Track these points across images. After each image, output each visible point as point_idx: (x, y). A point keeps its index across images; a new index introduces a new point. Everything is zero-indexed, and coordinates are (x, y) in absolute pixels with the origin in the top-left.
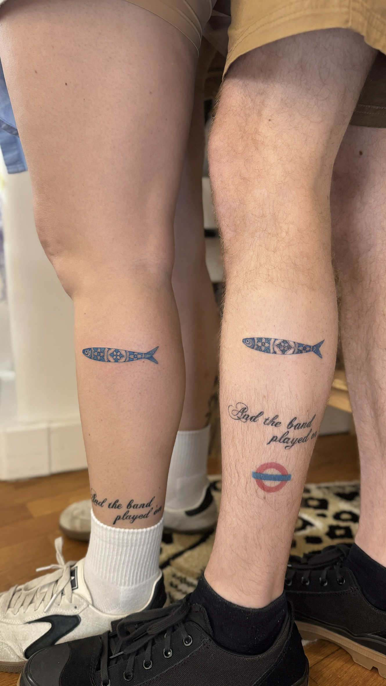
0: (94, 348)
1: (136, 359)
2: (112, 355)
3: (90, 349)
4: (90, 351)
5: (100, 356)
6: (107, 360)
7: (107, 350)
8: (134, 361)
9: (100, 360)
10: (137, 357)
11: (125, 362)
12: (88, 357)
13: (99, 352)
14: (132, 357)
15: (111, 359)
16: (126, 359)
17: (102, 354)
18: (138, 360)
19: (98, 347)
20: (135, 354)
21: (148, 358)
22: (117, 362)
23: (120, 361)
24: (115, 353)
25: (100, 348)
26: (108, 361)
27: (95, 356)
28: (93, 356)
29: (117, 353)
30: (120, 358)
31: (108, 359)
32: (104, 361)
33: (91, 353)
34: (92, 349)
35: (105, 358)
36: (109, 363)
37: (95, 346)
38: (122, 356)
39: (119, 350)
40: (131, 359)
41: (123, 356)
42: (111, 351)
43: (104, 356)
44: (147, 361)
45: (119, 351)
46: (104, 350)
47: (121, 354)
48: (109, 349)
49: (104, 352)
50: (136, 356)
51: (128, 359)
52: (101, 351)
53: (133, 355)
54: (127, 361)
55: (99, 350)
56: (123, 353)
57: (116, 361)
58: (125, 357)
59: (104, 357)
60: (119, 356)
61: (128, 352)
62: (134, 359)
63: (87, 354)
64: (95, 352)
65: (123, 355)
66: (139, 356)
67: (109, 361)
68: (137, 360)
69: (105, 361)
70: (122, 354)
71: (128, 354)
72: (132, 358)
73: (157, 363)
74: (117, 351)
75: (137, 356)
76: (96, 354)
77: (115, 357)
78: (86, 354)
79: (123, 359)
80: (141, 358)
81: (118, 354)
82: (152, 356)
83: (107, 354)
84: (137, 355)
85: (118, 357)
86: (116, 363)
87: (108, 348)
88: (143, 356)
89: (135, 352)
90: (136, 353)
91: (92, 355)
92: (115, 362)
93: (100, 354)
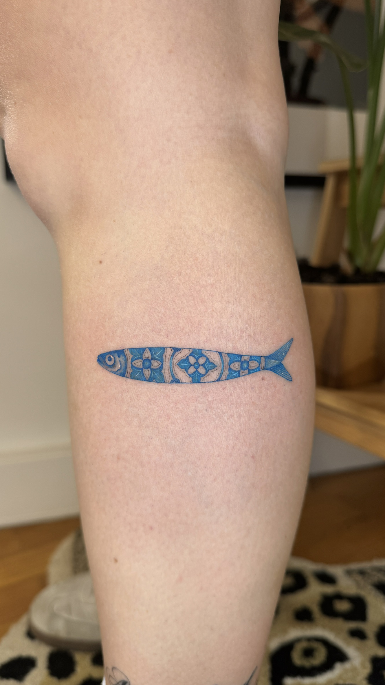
0: (132, 350)
1: (247, 371)
2: (184, 364)
3: (120, 352)
4: (122, 358)
5: (152, 370)
6: (171, 379)
7: (169, 352)
8: (241, 379)
9: (150, 380)
10: (248, 368)
11: (218, 380)
12: (115, 373)
13: (147, 359)
14: (236, 366)
15: (182, 375)
16: (221, 374)
17: (155, 364)
18: (252, 374)
19: (143, 346)
20: (244, 358)
21: (273, 369)
22: (199, 382)
23: (206, 379)
24: (192, 360)
25: (150, 349)
26: (172, 382)
27: (137, 368)
28: (129, 370)
29: (197, 359)
30: (207, 372)
31: (173, 375)
32: (161, 380)
33: (123, 362)
34: (127, 353)
35: (166, 372)
36: (176, 386)
37: (136, 344)
38: (210, 366)
39: (203, 352)
40: (235, 374)
41: (214, 366)
42: (180, 356)
43: (161, 368)
44: (269, 375)
45: (204, 355)
46: (163, 353)
47: (209, 362)
48: (176, 350)
49: (161, 360)
50: (245, 365)
51: (226, 372)
52: (155, 356)
53: (239, 363)
54: (223, 378)
55: (147, 355)
56: (215, 358)
57: (196, 379)
58: (220, 368)
59: (163, 371)
60: (204, 367)
61: (226, 355)
62: (242, 371)
63: (113, 366)
64: (137, 359)
65: (213, 364)
66: (254, 365)
67: (177, 381)
68: (249, 373)
69: (164, 382)
70: (211, 361)
71: (227, 360)
72: (236, 371)
73: (290, 379)
74: (196, 353)
75: (248, 366)
76: (139, 364)
77: (192, 370)
78: (110, 366)
79: (214, 375)
80: (259, 369)
81: (201, 361)
82: (281, 363)
83: (171, 363)
84: (248, 362)
85: (202, 370)
86: (196, 386)
87: (173, 348)
88: (263, 365)
89: (244, 356)
90: (246, 357)
91: (126, 367)
92: (193, 382)
93: (151, 364)
